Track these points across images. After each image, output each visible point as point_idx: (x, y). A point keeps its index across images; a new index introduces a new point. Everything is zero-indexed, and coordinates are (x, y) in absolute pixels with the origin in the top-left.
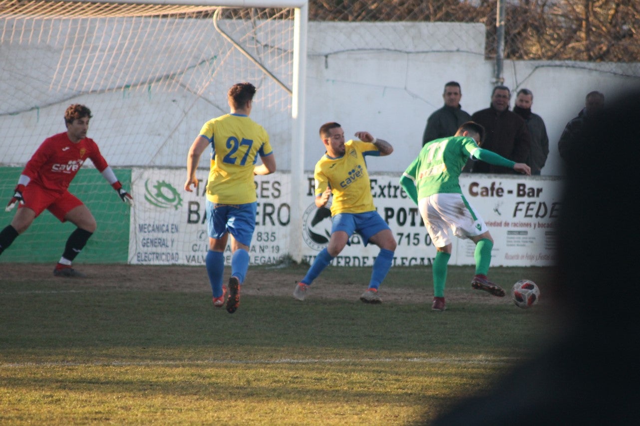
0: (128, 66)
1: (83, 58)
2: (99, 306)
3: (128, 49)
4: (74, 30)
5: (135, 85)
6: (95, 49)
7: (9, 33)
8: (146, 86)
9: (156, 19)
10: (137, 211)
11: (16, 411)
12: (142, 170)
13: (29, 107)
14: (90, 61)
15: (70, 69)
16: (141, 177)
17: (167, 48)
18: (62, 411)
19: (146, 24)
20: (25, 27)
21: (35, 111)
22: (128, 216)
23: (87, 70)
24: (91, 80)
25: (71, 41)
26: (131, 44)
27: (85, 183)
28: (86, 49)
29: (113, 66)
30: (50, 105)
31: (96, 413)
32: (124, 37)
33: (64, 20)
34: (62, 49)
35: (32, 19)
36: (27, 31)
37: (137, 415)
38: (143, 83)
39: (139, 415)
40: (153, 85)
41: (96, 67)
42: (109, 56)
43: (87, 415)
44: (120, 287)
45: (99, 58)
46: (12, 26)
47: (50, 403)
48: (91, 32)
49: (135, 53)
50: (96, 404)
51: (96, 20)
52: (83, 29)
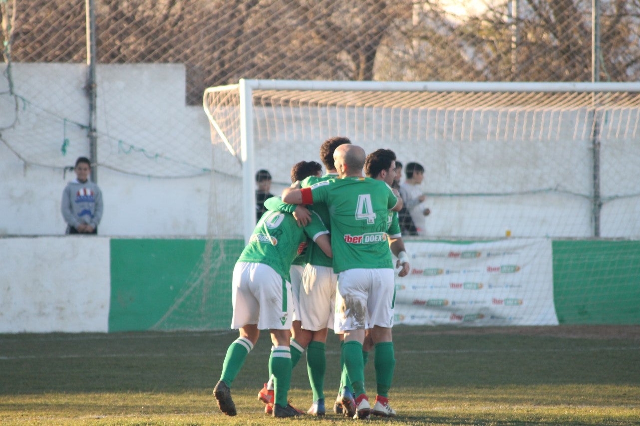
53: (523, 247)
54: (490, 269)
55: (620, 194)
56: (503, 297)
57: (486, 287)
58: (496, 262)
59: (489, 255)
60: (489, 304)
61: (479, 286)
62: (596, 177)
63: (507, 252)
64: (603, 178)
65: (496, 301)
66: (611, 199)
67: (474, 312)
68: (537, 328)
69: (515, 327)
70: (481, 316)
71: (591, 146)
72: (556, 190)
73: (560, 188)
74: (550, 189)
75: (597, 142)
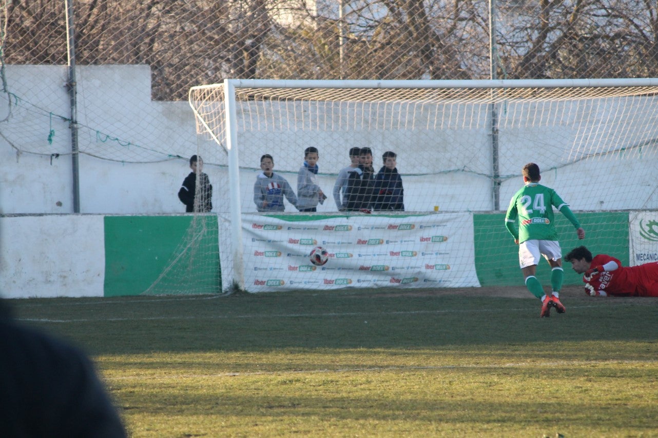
0: (623, 134)
1: (589, 129)
2: (610, 318)
3: (623, 121)
4: (581, 108)
5: (629, 148)
6: (598, 121)
7: (532, 113)
8: (638, 148)
9: (644, 97)
10: (634, 244)
11: (555, 399)
12: (637, 212)
13: (549, 168)
14: (594, 131)
15: (579, 138)
16: (636, 217)
17: (653, 119)
18: (591, 398)
19: (636, 101)
20: (545, 107)
21: (554, 171)
22: (628, 248)
23: (592, 138)
24: (595, 145)
25: (579, 117)
26: (625, 116)
27: (594, 224)
28: (591, 122)
29: (612, 134)
30: (565, 165)
31: (617, 400)
32: (620, 112)
33: (574, 101)
34: (573, 123)
35: (549, 101)
36: (547, 110)
37: (648, 401)
38: (635, 147)
39: (650, 401)
40: (643, 147)
41: (599, 135)
42: (609, 127)
43: (610, 402)
44: (625, 303)
45: (601, 129)
46: (535, 107)
47: (580, 392)
48: (594, 109)
49: (628, 124)
50: (616, 393)
51: (598, 100)
52: (588, 107)
53: (447, 221)
54: (422, 240)
55: (516, 174)
56: (432, 263)
57: (420, 255)
58: (427, 233)
59: (421, 227)
60: (423, 270)
61: (414, 254)
62: (495, 160)
63: (436, 225)
64: (501, 160)
65: (428, 267)
66: (508, 177)
67: (408, 277)
68: (459, 289)
69: (446, 289)
70: (416, 280)
71: (491, 133)
72: (463, 170)
73: (466, 169)
74: (459, 170)
75: (495, 129)
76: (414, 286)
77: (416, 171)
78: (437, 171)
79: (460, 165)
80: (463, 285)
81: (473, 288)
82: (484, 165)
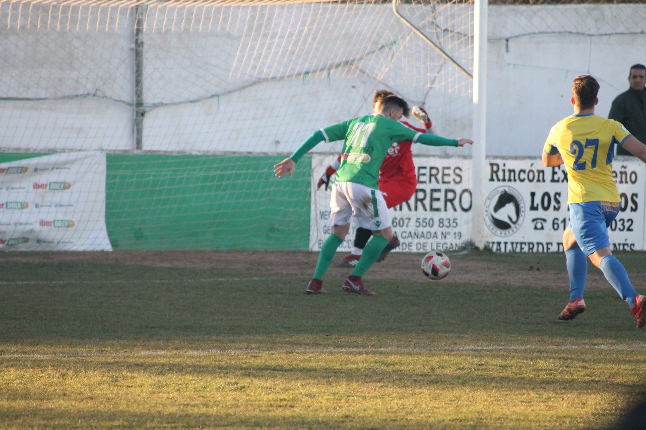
0: (308, 53)
1: (262, 45)
2: (282, 293)
3: (307, 35)
4: (253, 17)
5: (315, 72)
6: (274, 35)
7: (188, 21)
8: (325, 72)
9: (335, 5)
10: (318, 198)
11: (201, 399)
12: (322, 157)
13: (209, 95)
14: (269, 48)
15: (250, 56)
16: (321, 163)
17: (346, 34)
18: (247, 398)
19: (325, 10)
20: (205, 14)
21: (216, 99)
22: (309, 203)
23: (266, 57)
24: (270, 67)
25: (250, 28)
26: (310, 30)
27: (266, 170)
28: (265, 36)
29: (293, 52)
30: (230, 92)
31: (281, 400)
32: (303, 24)
33: (244, 7)
34: (241, 36)
35: (212, 7)
36: (207, 18)
37: (322, 403)
38: (322, 70)
39: (324, 402)
40: (332, 71)
41: (276, 53)
42: (289, 42)
43: (272, 403)
44: (302, 274)
45: (279, 45)
46: (192, 14)
47: (235, 390)
48: (270, 19)
49: (314, 39)
50: (280, 391)
51: (275, 6)
52: (262, 16)
53: (73, 162)
54: (36, 186)
55: (165, 101)
56: (50, 219)
57: (31, 207)
58: (43, 178)
59: (36, 170)
60: (37, 227)
61: (24, 206)
62: (138, 82)
63: (56, 167)
64: (146, 83)
65: (43, 223)
66: (155, 106)
67: (16, 236)
68: (84, 253)
69: (66, 253)
70: (26, 240)
71: (133, 46)
72: (94, 95)
73: (98, 93)
74: (88, 94)
75: (139, 41)
76: (23, 248)
77: (30, 95)
78: (59, 94)
79: (90, 87)
80: (90, 249)
81: (103, 252)
82: (123, 89)
